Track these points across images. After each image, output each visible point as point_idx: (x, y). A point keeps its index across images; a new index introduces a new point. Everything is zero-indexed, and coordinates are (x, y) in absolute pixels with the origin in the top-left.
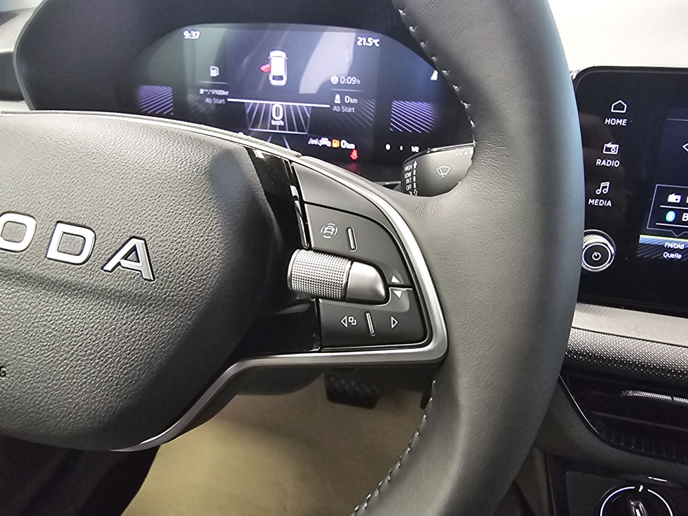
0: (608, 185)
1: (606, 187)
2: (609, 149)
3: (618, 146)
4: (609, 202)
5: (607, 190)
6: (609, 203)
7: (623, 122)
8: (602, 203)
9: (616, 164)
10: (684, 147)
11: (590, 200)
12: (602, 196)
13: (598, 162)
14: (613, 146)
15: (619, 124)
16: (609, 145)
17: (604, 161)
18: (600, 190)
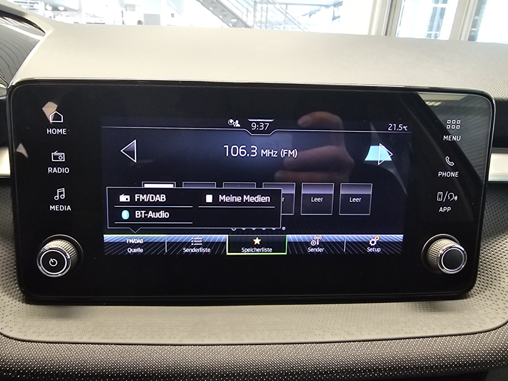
0: (64, 191)
1: (62, 193)
2: (56, 157)
3: (64, 154)
4: (69, 206)
5: (64, 195)
6: (69, 208)
7: (63, 131)
8: (63, 208)
9: (66, 170)
10: (122, 151)
11: (51, 206)
12: (60, 202)
13: (50, 170)
14: (60, 154)
15: (60, 133)
16: (56, 153)
17: (55, 169)
18: (58, 197)
